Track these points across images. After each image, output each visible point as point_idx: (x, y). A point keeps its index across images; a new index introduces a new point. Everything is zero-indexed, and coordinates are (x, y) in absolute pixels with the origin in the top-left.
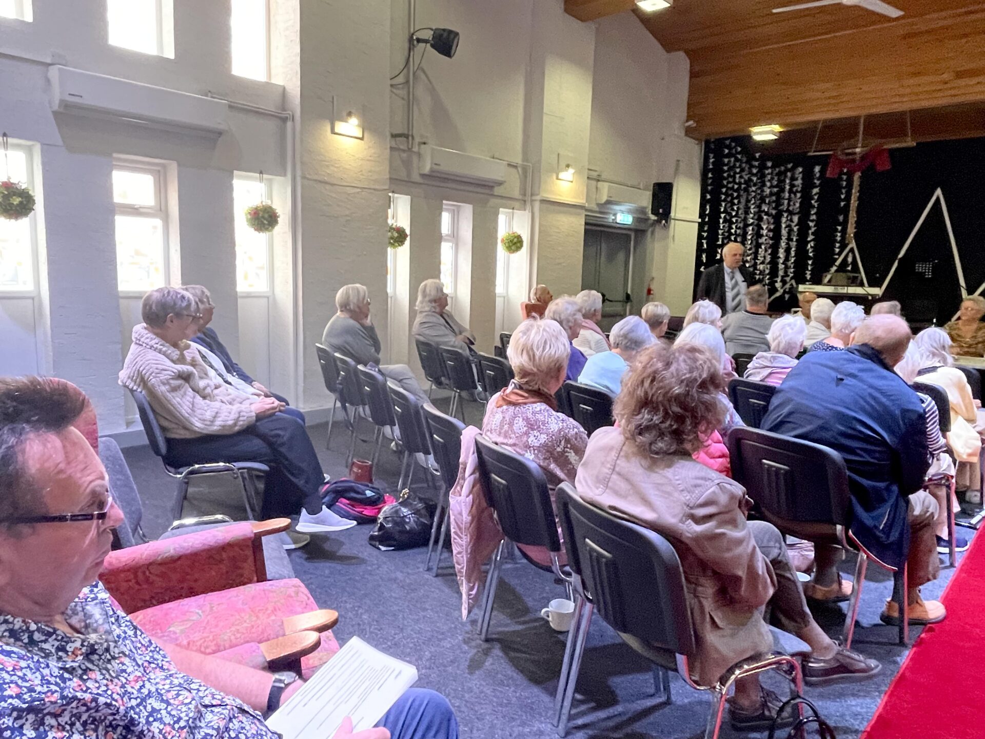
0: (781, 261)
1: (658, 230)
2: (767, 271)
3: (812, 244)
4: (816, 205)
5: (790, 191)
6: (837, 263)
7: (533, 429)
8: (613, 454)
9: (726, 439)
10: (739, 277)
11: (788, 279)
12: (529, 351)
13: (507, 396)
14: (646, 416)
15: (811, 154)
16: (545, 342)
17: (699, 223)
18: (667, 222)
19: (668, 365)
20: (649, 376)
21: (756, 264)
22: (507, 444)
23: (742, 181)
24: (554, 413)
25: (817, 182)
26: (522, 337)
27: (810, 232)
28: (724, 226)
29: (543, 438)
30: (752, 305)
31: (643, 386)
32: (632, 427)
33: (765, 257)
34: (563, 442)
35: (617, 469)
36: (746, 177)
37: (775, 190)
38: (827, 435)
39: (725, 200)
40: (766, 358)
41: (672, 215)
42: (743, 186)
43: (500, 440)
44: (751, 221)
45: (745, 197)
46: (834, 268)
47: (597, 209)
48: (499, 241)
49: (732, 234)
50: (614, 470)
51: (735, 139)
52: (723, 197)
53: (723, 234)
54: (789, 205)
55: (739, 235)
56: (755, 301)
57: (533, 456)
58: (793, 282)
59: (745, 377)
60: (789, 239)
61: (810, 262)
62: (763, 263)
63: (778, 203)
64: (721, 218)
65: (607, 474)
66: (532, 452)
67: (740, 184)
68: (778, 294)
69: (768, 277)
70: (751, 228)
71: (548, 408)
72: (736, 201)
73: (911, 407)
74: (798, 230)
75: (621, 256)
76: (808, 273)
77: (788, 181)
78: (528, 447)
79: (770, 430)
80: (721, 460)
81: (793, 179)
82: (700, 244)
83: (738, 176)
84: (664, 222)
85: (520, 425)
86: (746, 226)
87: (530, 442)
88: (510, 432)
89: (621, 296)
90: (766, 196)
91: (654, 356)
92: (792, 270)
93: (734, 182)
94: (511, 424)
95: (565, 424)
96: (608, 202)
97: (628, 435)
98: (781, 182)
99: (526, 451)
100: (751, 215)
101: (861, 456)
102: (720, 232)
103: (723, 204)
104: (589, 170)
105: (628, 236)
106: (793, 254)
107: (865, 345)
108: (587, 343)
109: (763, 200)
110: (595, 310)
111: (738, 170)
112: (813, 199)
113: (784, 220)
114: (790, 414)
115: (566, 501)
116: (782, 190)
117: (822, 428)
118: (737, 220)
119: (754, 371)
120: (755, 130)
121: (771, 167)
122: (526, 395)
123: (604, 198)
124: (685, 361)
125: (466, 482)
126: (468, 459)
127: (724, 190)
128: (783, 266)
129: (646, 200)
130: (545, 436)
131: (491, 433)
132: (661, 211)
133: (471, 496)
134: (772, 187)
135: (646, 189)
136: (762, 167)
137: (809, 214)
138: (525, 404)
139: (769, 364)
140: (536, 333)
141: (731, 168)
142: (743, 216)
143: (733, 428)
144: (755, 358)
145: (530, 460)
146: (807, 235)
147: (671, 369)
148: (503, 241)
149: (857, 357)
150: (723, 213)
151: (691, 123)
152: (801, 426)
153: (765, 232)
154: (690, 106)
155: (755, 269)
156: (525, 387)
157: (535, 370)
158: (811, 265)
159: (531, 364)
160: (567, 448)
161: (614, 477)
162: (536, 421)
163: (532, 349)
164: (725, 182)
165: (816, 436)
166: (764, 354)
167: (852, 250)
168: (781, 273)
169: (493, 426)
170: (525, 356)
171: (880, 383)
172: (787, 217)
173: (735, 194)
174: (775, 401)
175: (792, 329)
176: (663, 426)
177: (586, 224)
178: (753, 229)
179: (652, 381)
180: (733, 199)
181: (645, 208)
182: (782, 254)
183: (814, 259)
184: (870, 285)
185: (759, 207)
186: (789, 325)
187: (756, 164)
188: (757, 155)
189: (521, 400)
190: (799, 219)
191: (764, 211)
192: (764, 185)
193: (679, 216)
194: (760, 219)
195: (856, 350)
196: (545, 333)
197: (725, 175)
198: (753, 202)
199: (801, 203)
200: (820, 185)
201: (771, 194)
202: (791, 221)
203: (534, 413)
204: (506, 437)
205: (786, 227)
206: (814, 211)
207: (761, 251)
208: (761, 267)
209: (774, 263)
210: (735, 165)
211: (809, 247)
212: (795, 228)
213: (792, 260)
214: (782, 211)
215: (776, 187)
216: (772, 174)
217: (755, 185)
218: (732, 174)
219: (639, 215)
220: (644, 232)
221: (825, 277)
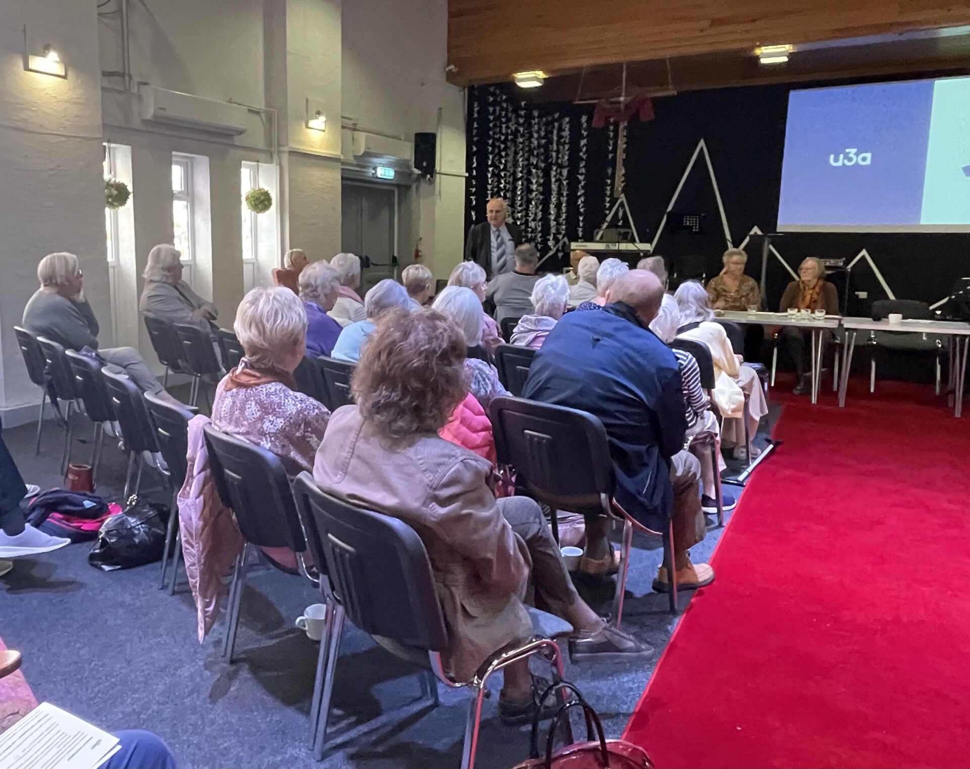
0: (552, 217)
1: (424, 185)
2: (539, 229)
3: (582, 199)
4: (584, 157)
5: (558, 143)
6: (608, 219)
7: (268, 414)
8: (352, 436)
9: (488, 411)
10: (506, 236)
11: (560, 237)
12: (256, 322)
13: (236, 377)
14: (384, 393)
15: (577, 102)
16: (276, 313)
17: (466, 177)
18: (432, 177)
19: (406, 335)
20: (385, 349)
21: (527, 222)
22: (238, 433)
23: (509, 131)
24: (291, 392)
25: (585, 133)
26: (250, 307)
27: (580, 186)
28: (492, 181)
29: (280, 423)
30: (522, 266)
31: (379, 359)
32: (369, 404)
33: (536, 214)
34: (302, 426)
35: (356, 452)
36: (513, 128)
37: (543, 141)
38: (585, 400)
39: (492, 153)
40: (530, 321)
41: (437, 168)
42: (510, 137)
43: (230, 428)
44: (520, 175)
45: (513, 149)
46: (605, 225)
47: (355, 162)
48: (243, 198)
49: (500, 189)
50: (353, 453)
51: (499, 85)
52: (490, 149)
53: (492, 190)
54: (558, 158)
55: (508, 191)
56: (525, 261)
57: (269, 444)
58: (566, 239)
59: (511, 341)
60: (560, 194)
61: (581, 218)
62: (534, 220)
63: (547, 156)
64: (489, 171)
65: (346, 458)
66: (269, 439)
67: (507, 135)
68: (551, 253)
69: (540, 235)
70: (520, 183)
71: (284, 388)
72: (503, 154)
73: (664, 365)
74: (568, 184)
75: (385, 213)
76: (580, 230)
77: (555, 132)
78: (263, 434)
79: (531, 398)
80: (483, 433)
81: (560, 129)
82: (468, 201)
83: (504, 126)
84: (429, 176)
85: (252, 409)
86: (516, 180)
87: (265, 429)
88: (241, 419)
89: (387, 259)
90: (535, 148)
91: (391, 325)
92: (564, 227)
93: (501, 133)
94: (242, 409)
95: (303, 405)
96: (367, 154)
97: (366, 414)
98: (549, 133)
99: (261, 439)
100: (520, 169)
101: (619, 419)
102: (489, 187)
103: (491, 157)
104: (343, 117)
105: (393, 191)
106: (564, 209)
107: (619, 302)
108: (345, 312)
109: (531, 151)
110: (353, 275)
111: (504, 120)
112: (581, 151)
113: (553, 173)
114: (548, 380)
115: (306, 493)
116: (550, 142)
117: (581, 393)
118: (505, 174)
119: (519, 335)
120: (520, 75)
121: (538, 117)
122: (258, 374)
123: (362, 150)
124: (424, 330)
125: (195, 481)
126: (196, 454)
127: (490, 142)
128: (555, 223)
129: (408, 152)
130: (282, 420)
131: (220, 421)
132: (424, 164)
133: (202, 497)
134: (539, 138)
135: (407, 139)
136: (529, 117)
137: (578, 168)
138: (258, 385)
139: (533, 328)
140: (265, 304)
141: (498, 118)
142: (512, 170)
143: (495, 398)
144: (520, 322)
145: (266, 448)
146: (577, 190)
147: (408, 340)
148: (247, 198)
149: (612, 316)
150: (491, 166)
151: (451, 67)
152: (560, 391)
153: (534, 187)
154: (450, 48)
155: (527, 226)
156: (256, 366)
157: (266, 345)
158: (583, 221)
159: (261, 338)
160: (307, 431)
161: (354, 461)
162: (271, 403)
163: (262, 322)
164: (491, 133)
165: (573, 402)
166: (529, 317)
167: (621, 205)
168: (553, 230)
169: (223, 413)
170: (254, 330)
171: (636, 342)
172: (556, 170)
173: (502, 146)
174: (536, 366)
175: (555, 289)
176: (402, 402)
177: (343, 178)
178: (522, 184)
179: (389, 354)
180: (500, 151)
181: (408, 160)
182: (553, 211)
183: (586, 215)
184: (642, 241)
185: (528, 159)
186: (552, 285)
187: (522, 113)
188: (523, 104)
189: (253, 381)
190: (568, 172)
191: (532, 164)
192: (531, 136)
193: (444, 169)
194: (529, 173)
195: (612, 308)
196: (275, 303)
197: (491, 125)
198: (521, 153)
199: (569, 155)
200: (587, 136)
201: (539, 146)
202: (561, 174)
203: (268, 395)
204: (237, 426)
205: (556, 181)
206: (582, 164)
207: (532, 207)
208: (532, 224)
209: (545, 220)
210: (500, 114)
211: (580, 202)
212: (565, 183)
213: (564, 216)
214: (551, 164)
215: (543, 138)
216: (539, 124)
217: (523, 136)
218: (498, 124)
219: (401, 168)
220: (408, 187)
221: (597, 233)
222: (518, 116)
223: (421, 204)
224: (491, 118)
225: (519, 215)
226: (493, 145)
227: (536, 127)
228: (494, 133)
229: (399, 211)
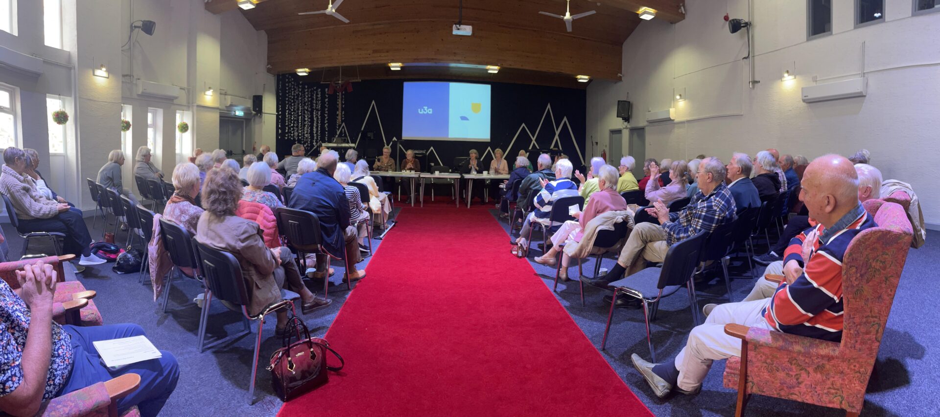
0: (315, 132)
1: (257, 119)
2: (309, 137)
3: (327, 124)
5: (316, 100)
6: (338, 133)
7: (183, 213)
15: (322, 83)
16: (185, 174)
17: (276, 115)
21: (304, 134)
23: (295, 94)
24: (192, 205)
25: (327, 96)
27: (326, 119)
28: (288, 116)
33: (307, 131)
34: (196, 219)
36: (297, 93)
37: (310, 99)
39: (288, 104)
41: (263, 111)
42: (296, 97)
44: (300, 114)
45: (297, 102)
46: (337, 136)
47: (226, 109)
48: (177, 127)
49: (292, 120)
51: (290, 74)
52: (287, 102)
53: (288, 120)
54: (316, 106)
55: (295, 120)
57: (183, 226)
58: (321, 142)
60: (317, 122)
61: (327, 133)
62: (307, 133)
63: (312, 106)
64: (286, 112)
67: (294, 96)
68: (315, 148)
69: (310, 140)
70: (300, 117)
71: (189, 203)
72: (293, 104)
74: (321, 118)
75: (239, 132)
76: (326, 138)
77: (315, 95)
78: (181, 222)
81: (317, 94)
82: (277, 125)
83: (293, 92)
84: (259, 115)
85: (177, 212)
86: (299, 116)
88: (173, 215)
89: (240, 152)
90: (306, 102)
92: (319, 137)
93: (292, 95)
94: (174, 211)
95: (196, 210)
96: (231, 105)
98: (312, 95)
99: (180, 224)
100: (300, 111)
103: (287, 106)
104: (220, 89)
105: (243, 122)
106: (319, 129)
109: (305, 103)
111: (293, 89)
112: (326, 104)
113: (314, 113)
116: (313, 99)
118: (294, 113)
120: (299, 70)
121: (307, 88)
122: (180, 198)
123: (229, 103)
125: (155, 239)
126: (156, 228)
127: (287, 99)
128: (316, 135)
129: (249, 104)
130: (188, 216)
132: (257, 109)
133: (157, 245)
134: (308, 98)
135: (249, 99)
136: (303, 88)
137: (325, 111)
138: (180, 202)
141: (290, 88)
142: (297, 112)
146: (325, 121)
148: (178, 127)
149: (318, 173)
150: (287, 110)
151: (269, 66)
153: (306, 119)
154: (269, 58)
155: (304, 136)
156: (179, 194)
162: (184, 209)
164: (287, 95)
167: (343, 127)
168: (315, 138)
169: (167, 213)
171: (328, 183)
172: (316, 112)
173: (292, 101)
177: (220, 117)
178: (301, 118)
180: (292, 103)
181: (249, 108)
182: (315, 130)
183: (328, 131)
184: (352, 143)
185: (304, 107)
187: (300, 86)
188: (301, 82)
189: (178, 200)
190: (321, 113)
191: (305, 109)
192: (305, 97)
193: (266, 112)
194: (304, 113)
196: (185, 170)
197: (287, 91)
198: (300, 104)
199: (321, 106)
200: (328, 97)
201: (308, 101)
202: (318, 113)
203: (183, 206)
204: (172, 217)
205: (316, 117)
206: (326, 109)
207: (306, 128)
208: (306, 135)
209: (312, 133)
210: (291, 87)
211: (326, 126)
212: (319, 117)
213: (319, 132)
214: (313, 109)
215: (310, 98)
216: (308, 91)
217: (301, 96)
218: (290, 91)
219: (247, 112)
220: (250, 120)
221: (334, 139)
222: (299, 88)
223: (256, 127)
224: (287, 88)
225: (300, 131)
226: (288, 101)
227: (307, 93)
228: (289, 95)
229: (246, 131)
